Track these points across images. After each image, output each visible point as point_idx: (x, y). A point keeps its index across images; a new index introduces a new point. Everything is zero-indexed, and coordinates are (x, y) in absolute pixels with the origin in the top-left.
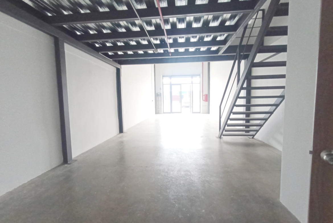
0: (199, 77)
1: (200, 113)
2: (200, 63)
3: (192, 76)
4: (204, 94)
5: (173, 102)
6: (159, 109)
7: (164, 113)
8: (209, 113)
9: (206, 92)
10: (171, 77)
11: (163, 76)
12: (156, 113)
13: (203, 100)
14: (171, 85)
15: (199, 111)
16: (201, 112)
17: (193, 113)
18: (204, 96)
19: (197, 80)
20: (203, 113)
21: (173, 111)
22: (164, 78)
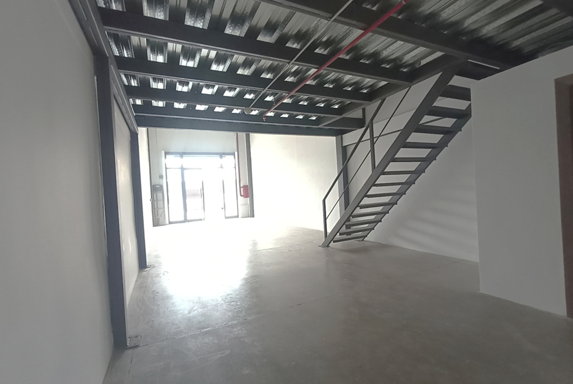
0: (233, 156)
1: (238, 216)
2: (232, 135)
3: (222, 155)
4: (241, 186)
5: (187, 200)
6: (158, 216)
7: (170, 223)
8: (253, 216)
9: (245, 182)
10: (182, 154)
11: (166, 153)
12: (154, 226)
13: (241, 195)
14: (183, 169)
15: (237, 215)
16: (240, 216)
17: (226, 218)
18: (242, 189)
19: (230, 161)
20: (242, 217)
21: (188, 218)
22: (167, 156)
